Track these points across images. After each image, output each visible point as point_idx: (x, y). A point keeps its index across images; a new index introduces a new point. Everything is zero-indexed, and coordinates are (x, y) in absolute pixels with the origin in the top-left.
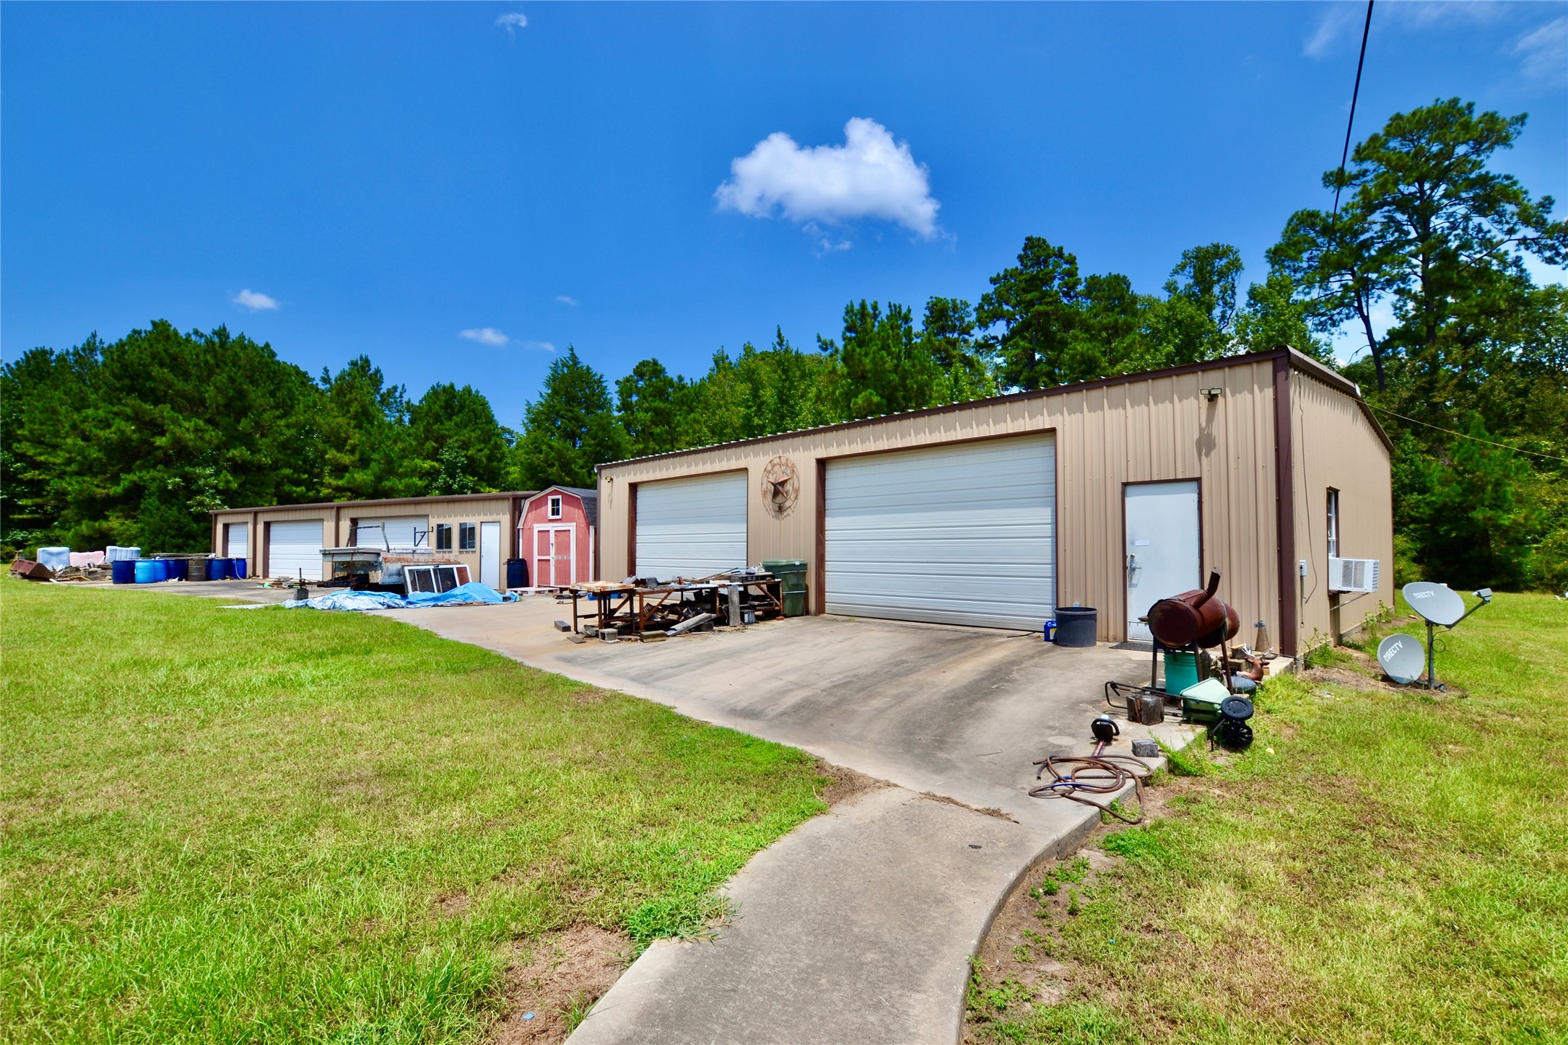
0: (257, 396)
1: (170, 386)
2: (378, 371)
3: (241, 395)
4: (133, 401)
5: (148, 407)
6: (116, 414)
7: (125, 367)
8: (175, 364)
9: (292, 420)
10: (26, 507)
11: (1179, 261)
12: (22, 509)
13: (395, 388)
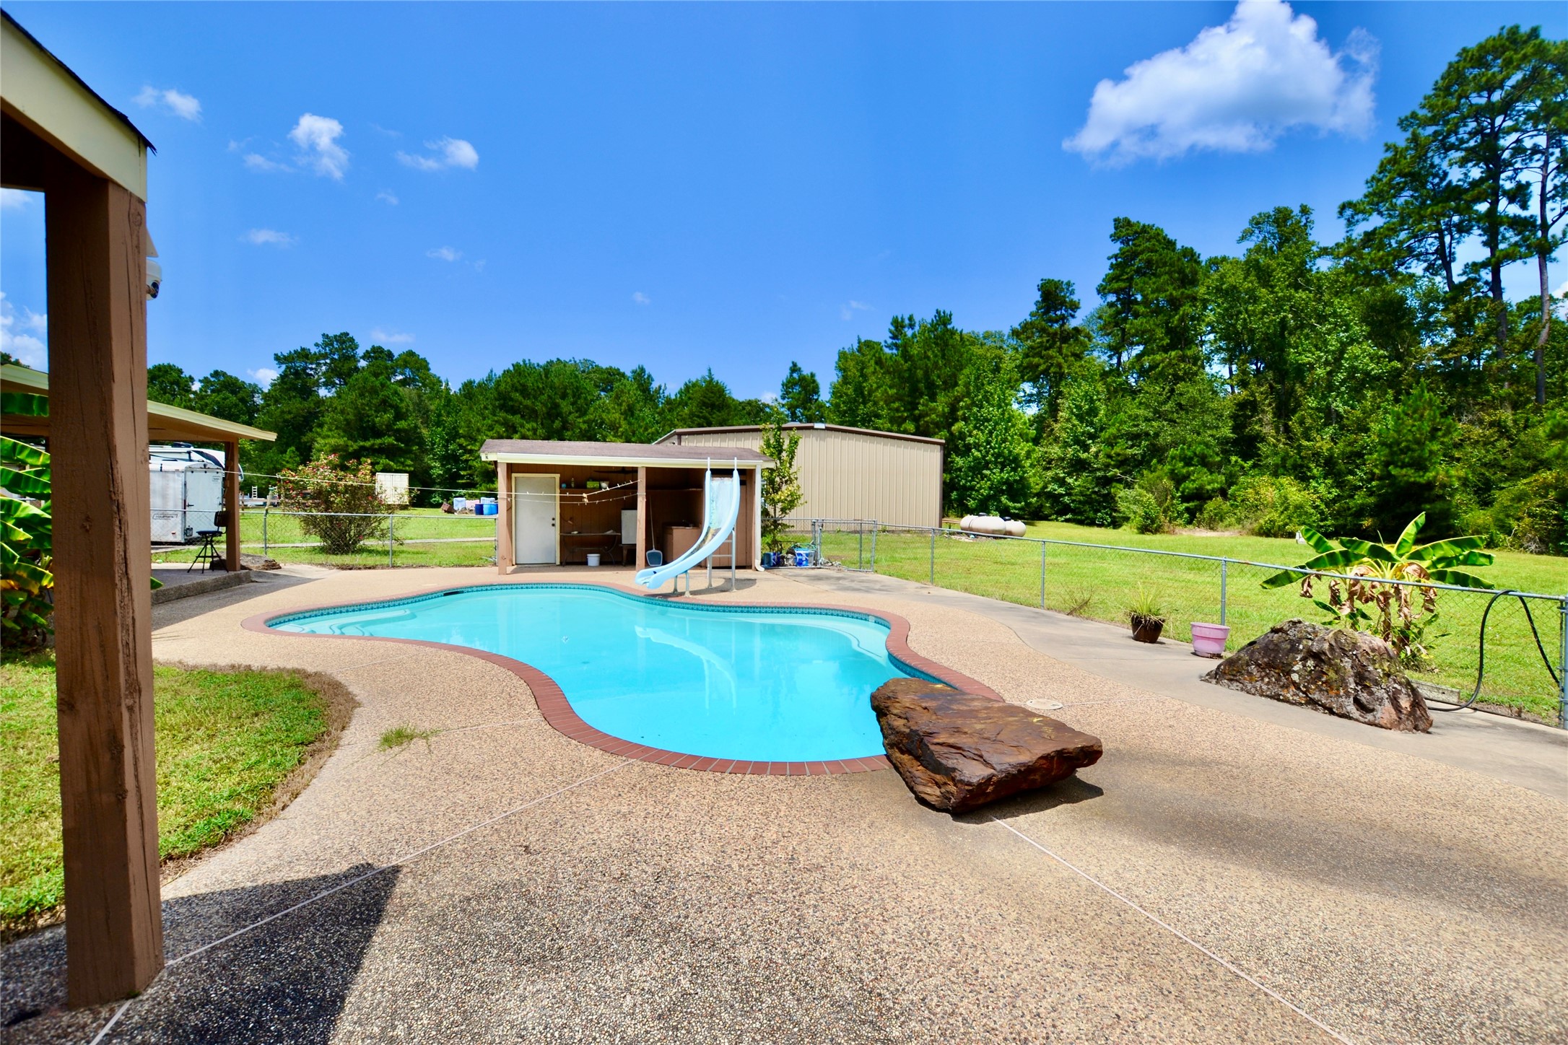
0: (565, 406)
1: (521, 403)
2: (649, 376)
3: (556, 406)
4: (503, 414)
5: (510, 417)
6: (496, 421)
7: (499, 393)
8: (524, 391)
9: (586, 418)
10: (464, 476)
11: (1247, 226)
12: (462, 477)
13: (660, 387)
